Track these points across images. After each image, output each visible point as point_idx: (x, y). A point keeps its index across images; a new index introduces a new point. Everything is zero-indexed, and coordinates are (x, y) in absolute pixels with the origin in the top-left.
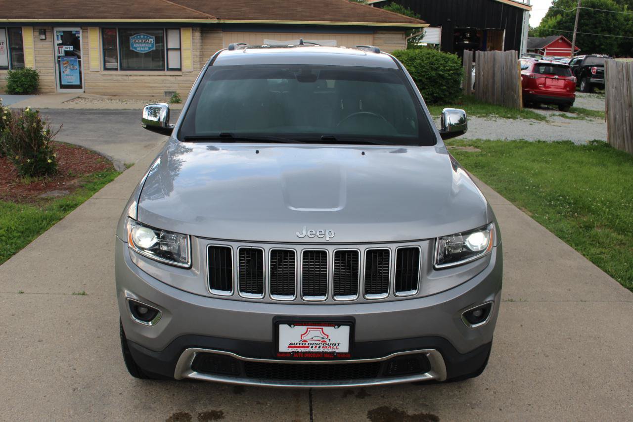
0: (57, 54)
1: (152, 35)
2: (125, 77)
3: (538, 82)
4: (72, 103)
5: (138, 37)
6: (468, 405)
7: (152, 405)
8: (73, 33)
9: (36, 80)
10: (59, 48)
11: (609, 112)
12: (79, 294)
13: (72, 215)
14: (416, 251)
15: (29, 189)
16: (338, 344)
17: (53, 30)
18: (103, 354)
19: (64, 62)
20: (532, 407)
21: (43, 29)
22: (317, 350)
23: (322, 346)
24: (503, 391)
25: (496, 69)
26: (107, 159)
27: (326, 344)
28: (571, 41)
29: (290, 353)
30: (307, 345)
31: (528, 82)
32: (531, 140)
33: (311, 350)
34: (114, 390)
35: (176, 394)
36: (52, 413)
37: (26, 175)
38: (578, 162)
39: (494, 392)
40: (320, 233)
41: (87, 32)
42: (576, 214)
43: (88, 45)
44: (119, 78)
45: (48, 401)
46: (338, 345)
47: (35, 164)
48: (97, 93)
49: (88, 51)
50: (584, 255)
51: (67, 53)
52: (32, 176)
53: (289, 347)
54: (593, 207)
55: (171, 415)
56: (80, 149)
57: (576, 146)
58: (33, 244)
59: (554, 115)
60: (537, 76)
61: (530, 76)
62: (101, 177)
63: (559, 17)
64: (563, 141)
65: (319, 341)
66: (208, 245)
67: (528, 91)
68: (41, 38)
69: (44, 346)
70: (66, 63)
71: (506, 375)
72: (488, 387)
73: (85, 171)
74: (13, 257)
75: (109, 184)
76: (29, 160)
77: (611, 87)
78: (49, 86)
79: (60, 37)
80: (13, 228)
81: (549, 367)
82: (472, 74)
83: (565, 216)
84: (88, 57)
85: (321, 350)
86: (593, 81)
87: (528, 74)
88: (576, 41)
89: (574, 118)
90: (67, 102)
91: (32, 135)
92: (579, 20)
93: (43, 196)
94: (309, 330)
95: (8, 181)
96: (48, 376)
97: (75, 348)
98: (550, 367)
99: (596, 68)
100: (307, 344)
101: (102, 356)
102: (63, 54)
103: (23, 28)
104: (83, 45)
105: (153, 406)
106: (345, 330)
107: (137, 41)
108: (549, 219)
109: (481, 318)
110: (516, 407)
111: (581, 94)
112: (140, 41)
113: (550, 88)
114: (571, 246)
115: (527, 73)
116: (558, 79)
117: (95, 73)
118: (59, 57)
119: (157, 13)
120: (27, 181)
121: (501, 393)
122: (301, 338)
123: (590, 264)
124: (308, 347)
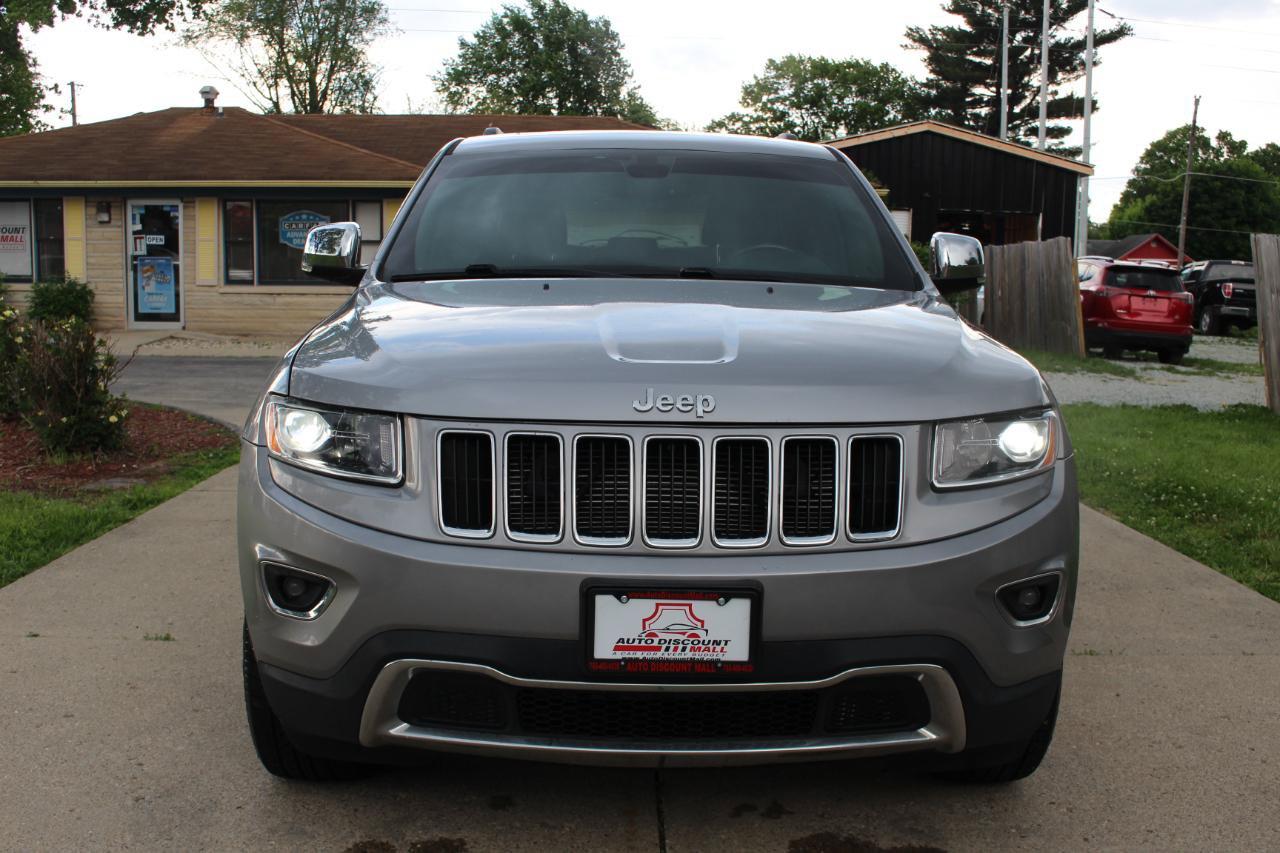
0: (131, 252)
1: (325, 215)
2: (268, 299)
3: (1114, 304)
4: (157, 347)
5: (297, 218)
6: (1013, 831)
7: (307, 827)
8: (165, 209)
9: (87, 301)
10: (135, 239)
11: (1267, 344)
12: (156, 639)
13: (147, 516)
14: (892, 445)
15: (61, 474)
16: (726, 642)
17: (125, 205)
18: (205, 739)
19: (145, 268)
20: (1157, 836)
21: (105, 202)
22: (678, 655)
23: (689, 647)
24: (1088, 807)
25: (1027, 279)
26: (226, 428)
27: (699, 642)
28: (1177, 245)
29: (618, 661)
30: (656, 643)
31: (1095, 304)
32: (1107, 403)
33: (666, 656)
34: (223, 801)
35: (361, 809)
36: (85, 839)
37: (58, 448)
38: (1208, 437)
39: (1068, 809)
40: (685, 402)
41: (194, 207)
42: (1215, 516)
43: (195, 232)
44: (256, 299)
45: (78, 818)
46: (726, 644)
47: (75, 428)
48: (208, 330)
49: (195, 244)
50: (1240, 582)
51: (152, 251)
52: (69, 451)
53: (617, 648)
54: (1250, 502)
55: (350, 846)
56: (172, 412)
57: (1202, 414)
58: (65, 559)
59: (1153, 369)
60: (1113, 291)
61: (1098, 291)
62: (212, 458)
63: (1150, 198)
64: (1174, 405)
65: (684, 634)
66: (440, 432)
67: (1095, 323)
68: (99, 219)
69: (77, 724)
70: (148, 271)
71: (1093, 779)
72: (1054, 800)
73: (180, 449)
74: (20, 581)
75: (228, 469)
76: (64, 420)
77: (1268, 291)
78: (113, 316)
79: (138, 217)
80: (24, 531)
81: (1187, 767)
82: (979, 296)
83: (1192, 520)
84: (195, 257)
85: (688, 655)
86: (1227, 312)
87: (1093, 288)
88: (1186, 245)
89: (1194, 374)
90: (147, 344)
91: (75, 367)
92: (1191, 204)
93: (91, 486)
94: (661, 608)
95: (18, 461)
96: (81, 776)
97: (142, 729)
98: (1189, 766)
99: (1231, 284)
100: (656, 640)
101: (202, 741)
102: (142, 251)
103: (65, 199)
104: (184, 232)
105: (309, 829)
106: (740, 608)
107: (294, 226)
108: (1158, 524)
109: (1039, 610)
110: (1120, 836)
111: (1204, 338)
112: (301, 226)
113: (1139, 315)
114: (1211, 566)
115: (1092, 286)
116: (1155, 298)
117: (207, 289)
118: (135, 258)
119: (337, 170)
120: (58, 460)
121: (1085, 810)
122: (644, 628)
123: (1255, 595)
124: (658, 649)
